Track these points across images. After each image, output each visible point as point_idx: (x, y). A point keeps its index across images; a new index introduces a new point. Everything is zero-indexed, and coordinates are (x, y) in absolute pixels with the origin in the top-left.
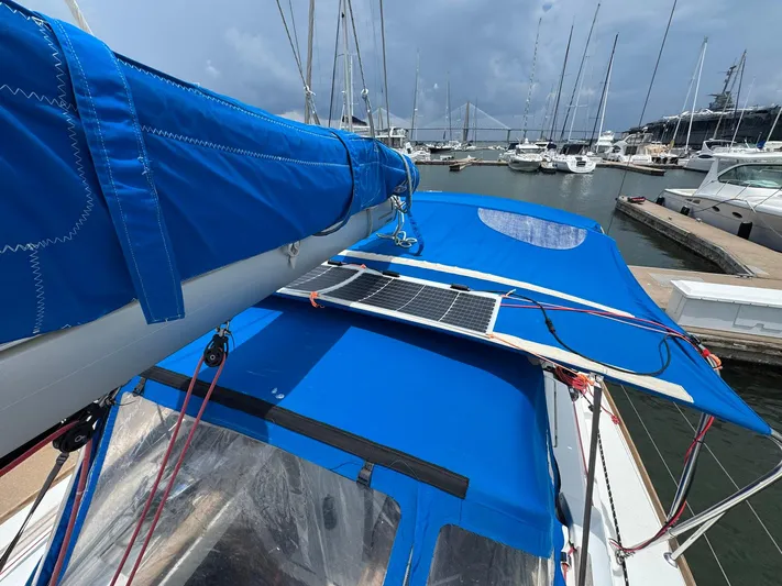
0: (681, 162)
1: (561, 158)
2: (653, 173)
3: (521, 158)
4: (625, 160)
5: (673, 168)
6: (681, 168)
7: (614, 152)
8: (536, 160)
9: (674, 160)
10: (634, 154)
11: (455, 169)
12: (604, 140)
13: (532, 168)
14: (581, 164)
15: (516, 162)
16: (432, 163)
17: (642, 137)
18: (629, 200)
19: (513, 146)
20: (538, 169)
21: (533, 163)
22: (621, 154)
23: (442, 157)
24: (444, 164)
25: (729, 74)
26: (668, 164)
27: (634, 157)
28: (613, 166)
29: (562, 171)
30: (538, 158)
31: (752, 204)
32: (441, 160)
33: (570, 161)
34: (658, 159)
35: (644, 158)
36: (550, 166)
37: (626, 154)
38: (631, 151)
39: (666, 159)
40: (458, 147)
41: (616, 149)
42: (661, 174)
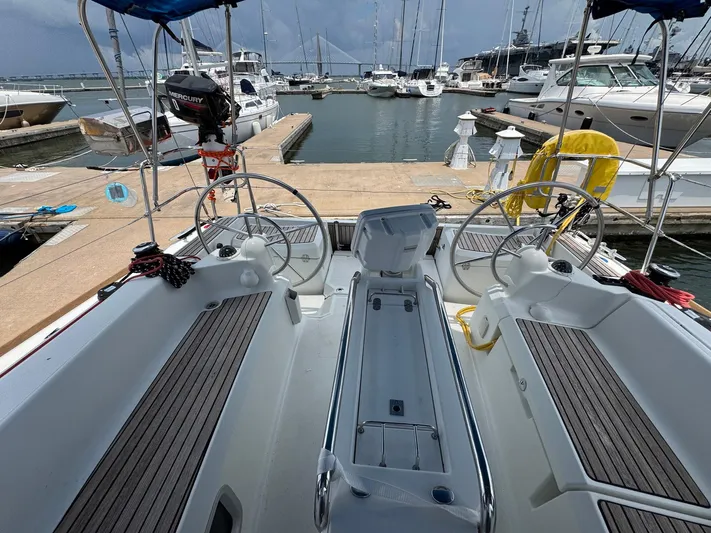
0: (504, 86)
1: (414, 83)
2: (487, 95)
3: (378, 83)
4: (464, 85)
5: (499, 91)
6: (504, 91)
7: (453, 79)
8: (392, 85)
9: (499, 85)
10: (469, 80)
11: (317, 96)
12: (443, 71)
13: (388, 94)
14: (430, 88)
15: (375, 88)
16: (292, 93)
17: (474, 64)
18: (483, 111)
19: (368, 75)
20: (394, 94)
21: (389, 89)
22: (459, 80)
23: (302, 87)
24: (304, 93)
25: (525, 13)
26: (495, 88)
27: (469, 83)
28: (454, 92)
29: (415, 95)
30: (393, 83)
31: (594, 101)
32: (301, 90)
33: (421, 85)
34: (488, 84)
35: (477, 83)
36: (404, 91)
37: (463, 81)
38: (467, 77)
39: (493, 84)
40: (315, 79)
41: (455, 76)
42: (492, 95)
